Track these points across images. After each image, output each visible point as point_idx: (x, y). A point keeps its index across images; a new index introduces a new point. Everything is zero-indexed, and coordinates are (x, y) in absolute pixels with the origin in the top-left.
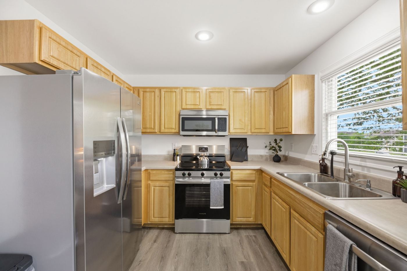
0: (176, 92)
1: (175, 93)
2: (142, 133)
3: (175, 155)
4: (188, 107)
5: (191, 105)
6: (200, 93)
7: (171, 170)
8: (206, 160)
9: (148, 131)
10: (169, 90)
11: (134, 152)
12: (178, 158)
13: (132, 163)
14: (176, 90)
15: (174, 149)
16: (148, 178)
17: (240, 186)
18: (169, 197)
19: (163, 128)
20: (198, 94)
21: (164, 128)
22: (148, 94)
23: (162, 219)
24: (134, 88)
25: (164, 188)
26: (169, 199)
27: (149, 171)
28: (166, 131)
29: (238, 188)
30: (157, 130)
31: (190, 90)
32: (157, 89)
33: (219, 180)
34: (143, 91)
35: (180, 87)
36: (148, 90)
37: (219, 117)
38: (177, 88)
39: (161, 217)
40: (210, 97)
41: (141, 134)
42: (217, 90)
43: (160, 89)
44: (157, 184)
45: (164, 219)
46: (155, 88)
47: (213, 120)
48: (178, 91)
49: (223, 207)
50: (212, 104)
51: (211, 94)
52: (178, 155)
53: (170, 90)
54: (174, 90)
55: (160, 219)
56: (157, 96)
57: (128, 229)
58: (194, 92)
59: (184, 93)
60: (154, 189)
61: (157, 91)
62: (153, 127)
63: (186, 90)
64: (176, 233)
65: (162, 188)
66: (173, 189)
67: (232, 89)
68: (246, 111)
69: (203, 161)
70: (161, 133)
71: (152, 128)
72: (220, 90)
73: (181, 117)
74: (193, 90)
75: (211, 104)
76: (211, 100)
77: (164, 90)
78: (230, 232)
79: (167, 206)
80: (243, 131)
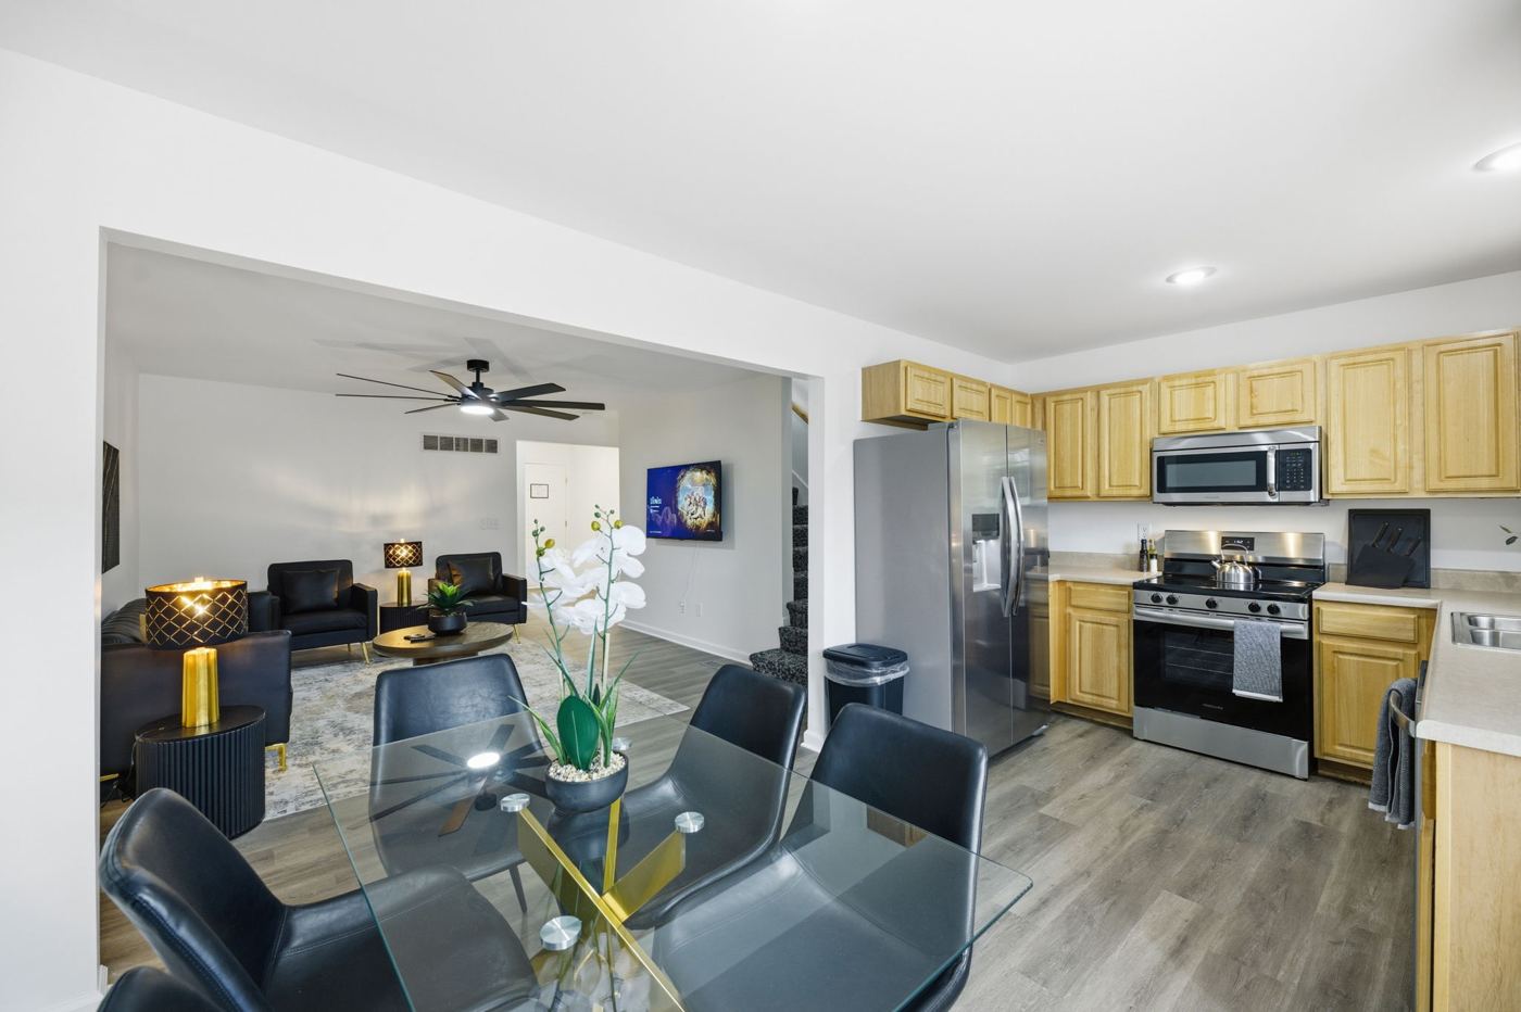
0: (1141, 392)
1: (1138, 396)
2: (1049, 498)
3: (1145, 555)
4: (1179, 427)
5: (1187, 420)
6: (1215, 388)
7: (1122, 587)
8: (1242, 575)
9: (1068, 493)
10: (1123, 390)
11: (1033, 544)
12: (1154, 563)
13: (1029, 568)
14: (1140, 388)
15: (1142, 541)
16: (1068, 599)
17: (1351, 654)
18: (1119, 651)
19: (1107, 486)
20: (1210, 390)
21: (1110, 486)
22: (1067, 408)
23: (1100, 699)
24: (1034, 397)
25: (1105, 627)
26: (1119, 656)
27: (1068, 585)
28: (1115, 492)
29: (1341, 656)
30: (1090, 491)
31: (1184, 382)
32: (1089, 393)
33: (1266, 624)
34: (1056, 402)
35: (1152, 379)
36: (1066, 397)
37: (1283, 447)
38: (1144, 382)
39: (1098, 695)
40: (1252, 392)
41: (1046, 500)
42: (1276, 370)
43: (1097, 391)
44: (1089, 615)
45: (1104, 700)
46: (1084, 390)
47: (1260, 458)
48: (1145, 388)
49: (1277, 699)
50: (1260, 410)
51: (1254, 383)
52: (1152, 556)
53: (1126, 388)
54: (1135, 389)
55: (1095, 698)
56: (1089, 408)
57: (1022, 703)
58: (1197, 385)
59: (1165, 391)
60: (1081, 627)
61: (1090, 398)
62: (1080, 485)
63: (1170, 384)
64: (1136, 739)
65: (1101, 626)
66: (1127, 635)
67: (1337, 358)
68: (1398, 422)
69: (1229, 575)
70: (1103, 500)
71: (1078, 487)
72: (1288, 369)
73: (1156, 455)
74: (1193, 381)
75: (1255, 412)
76: (1255, 400)
77: (1108, 392)
78: (1306, 777)
79: (1114, 672)
80: (1387, 487)
